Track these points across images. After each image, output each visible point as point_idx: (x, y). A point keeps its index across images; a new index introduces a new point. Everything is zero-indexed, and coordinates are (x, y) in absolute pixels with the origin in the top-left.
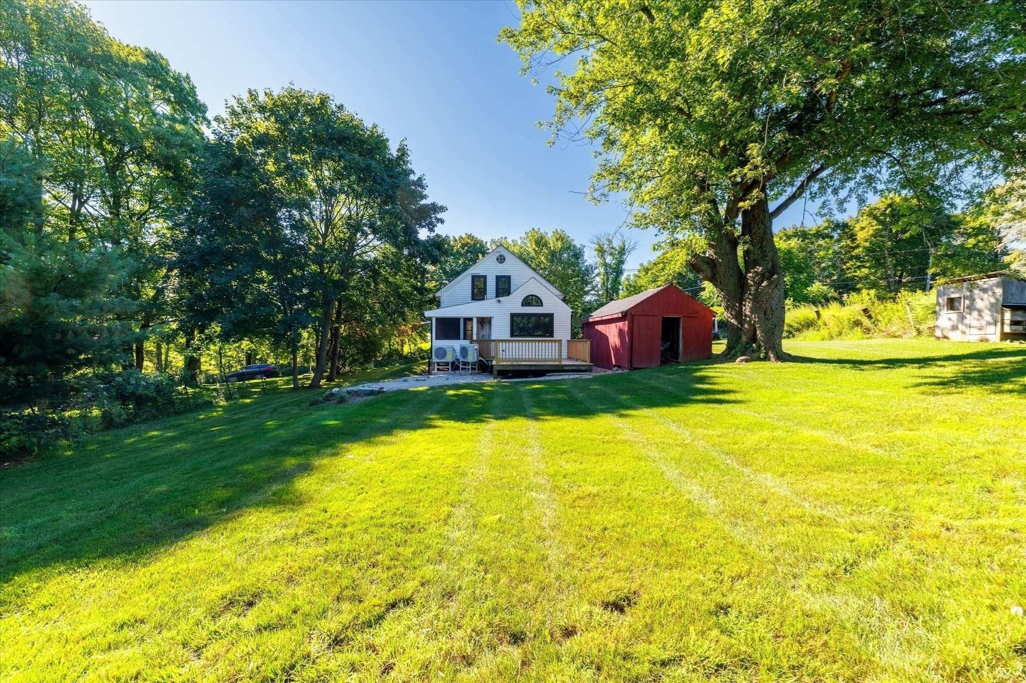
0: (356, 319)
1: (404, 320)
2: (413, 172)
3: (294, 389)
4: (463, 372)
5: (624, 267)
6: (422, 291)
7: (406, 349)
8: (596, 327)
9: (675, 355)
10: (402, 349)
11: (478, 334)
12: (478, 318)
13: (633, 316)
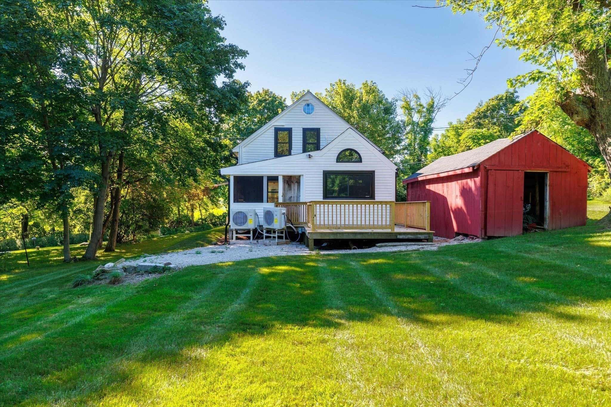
0: (140, 180)
1: (195, 180)
2: (208, 11)
3: (64, 261)
4: (267, 241)
5: (433, 125)
6: (217, 147)
7: (197, 215)
8: (427, 187)
9: (541, 220)
10: (192, 216)
11: (284, 196)
12: (284, 177)
13: (487, 171)
